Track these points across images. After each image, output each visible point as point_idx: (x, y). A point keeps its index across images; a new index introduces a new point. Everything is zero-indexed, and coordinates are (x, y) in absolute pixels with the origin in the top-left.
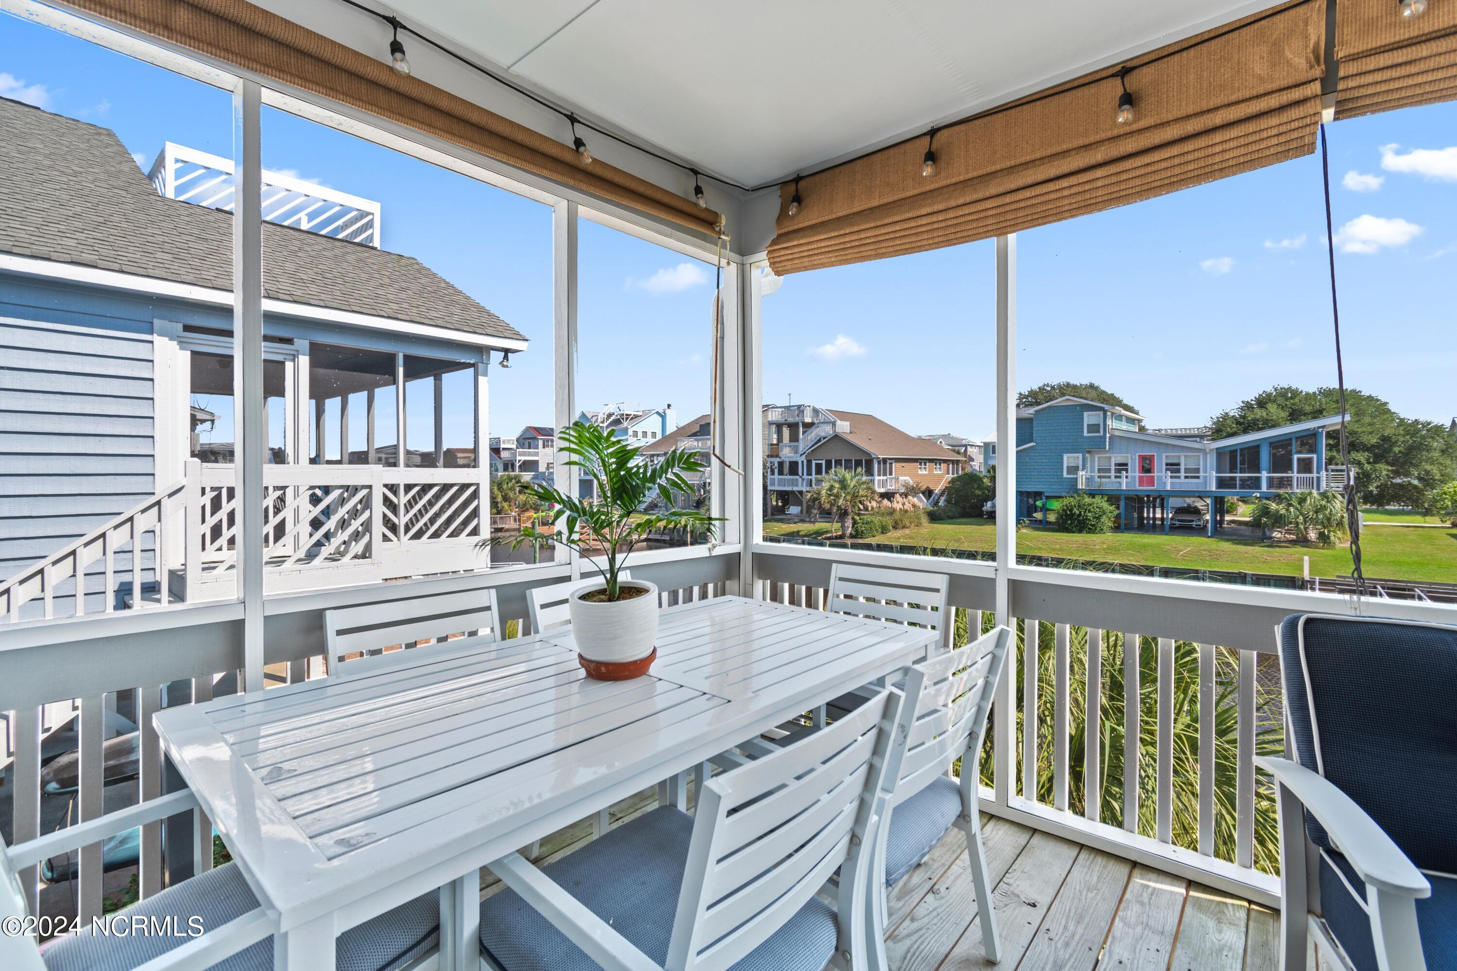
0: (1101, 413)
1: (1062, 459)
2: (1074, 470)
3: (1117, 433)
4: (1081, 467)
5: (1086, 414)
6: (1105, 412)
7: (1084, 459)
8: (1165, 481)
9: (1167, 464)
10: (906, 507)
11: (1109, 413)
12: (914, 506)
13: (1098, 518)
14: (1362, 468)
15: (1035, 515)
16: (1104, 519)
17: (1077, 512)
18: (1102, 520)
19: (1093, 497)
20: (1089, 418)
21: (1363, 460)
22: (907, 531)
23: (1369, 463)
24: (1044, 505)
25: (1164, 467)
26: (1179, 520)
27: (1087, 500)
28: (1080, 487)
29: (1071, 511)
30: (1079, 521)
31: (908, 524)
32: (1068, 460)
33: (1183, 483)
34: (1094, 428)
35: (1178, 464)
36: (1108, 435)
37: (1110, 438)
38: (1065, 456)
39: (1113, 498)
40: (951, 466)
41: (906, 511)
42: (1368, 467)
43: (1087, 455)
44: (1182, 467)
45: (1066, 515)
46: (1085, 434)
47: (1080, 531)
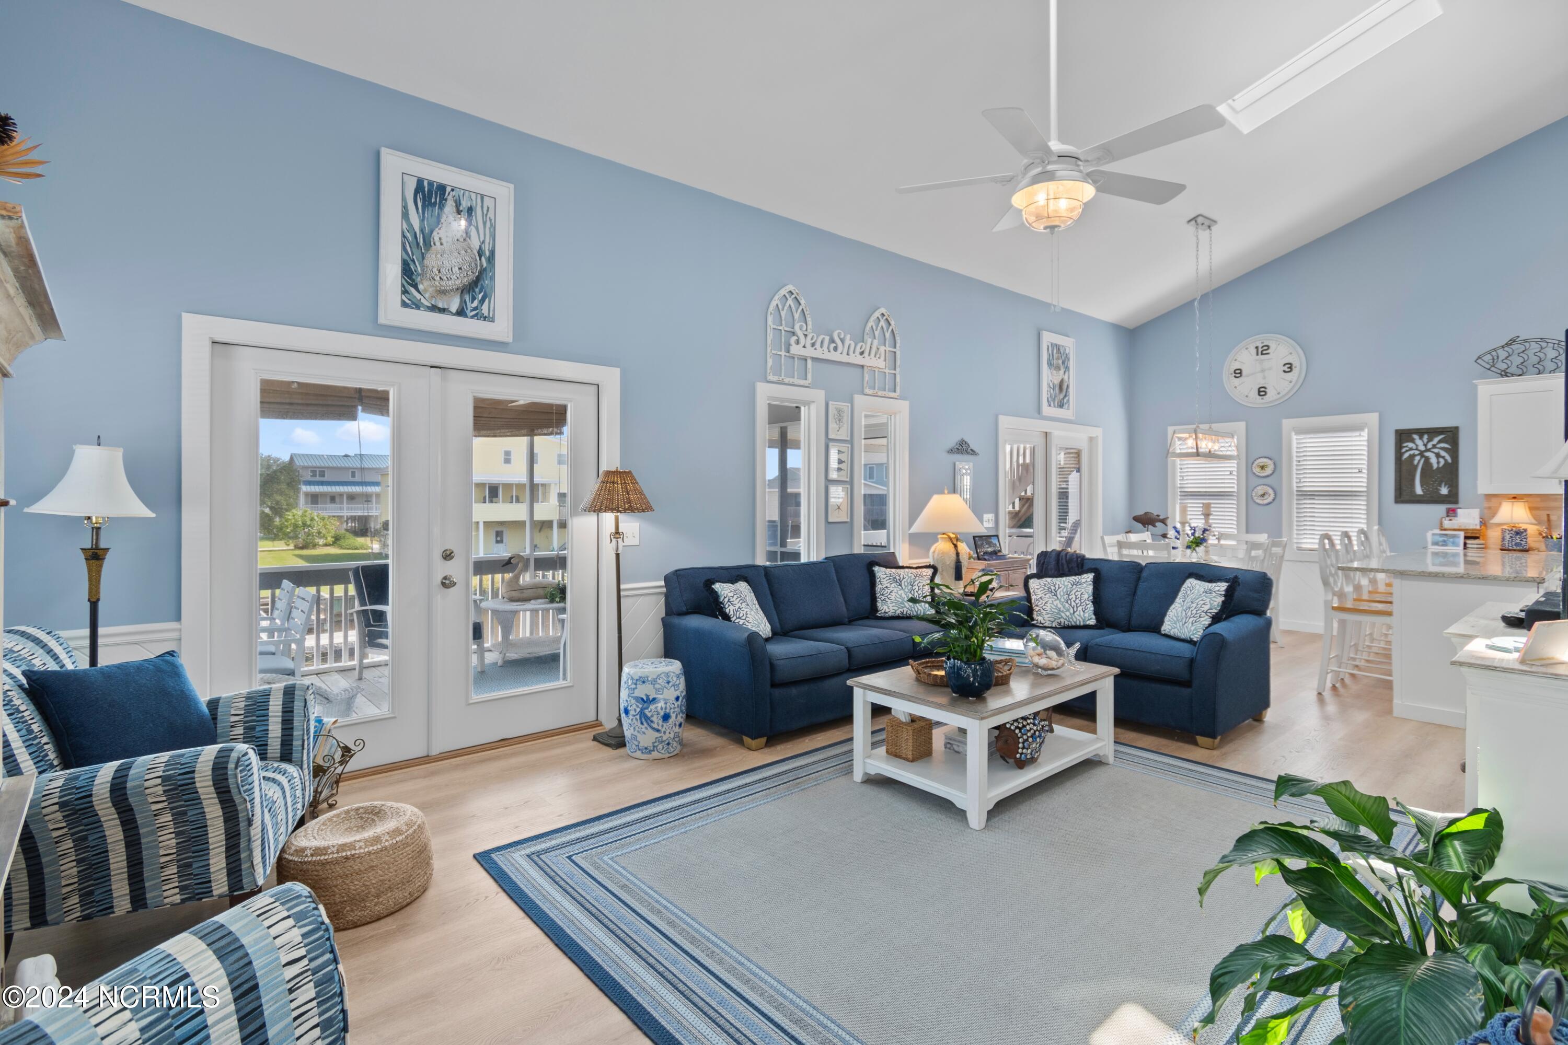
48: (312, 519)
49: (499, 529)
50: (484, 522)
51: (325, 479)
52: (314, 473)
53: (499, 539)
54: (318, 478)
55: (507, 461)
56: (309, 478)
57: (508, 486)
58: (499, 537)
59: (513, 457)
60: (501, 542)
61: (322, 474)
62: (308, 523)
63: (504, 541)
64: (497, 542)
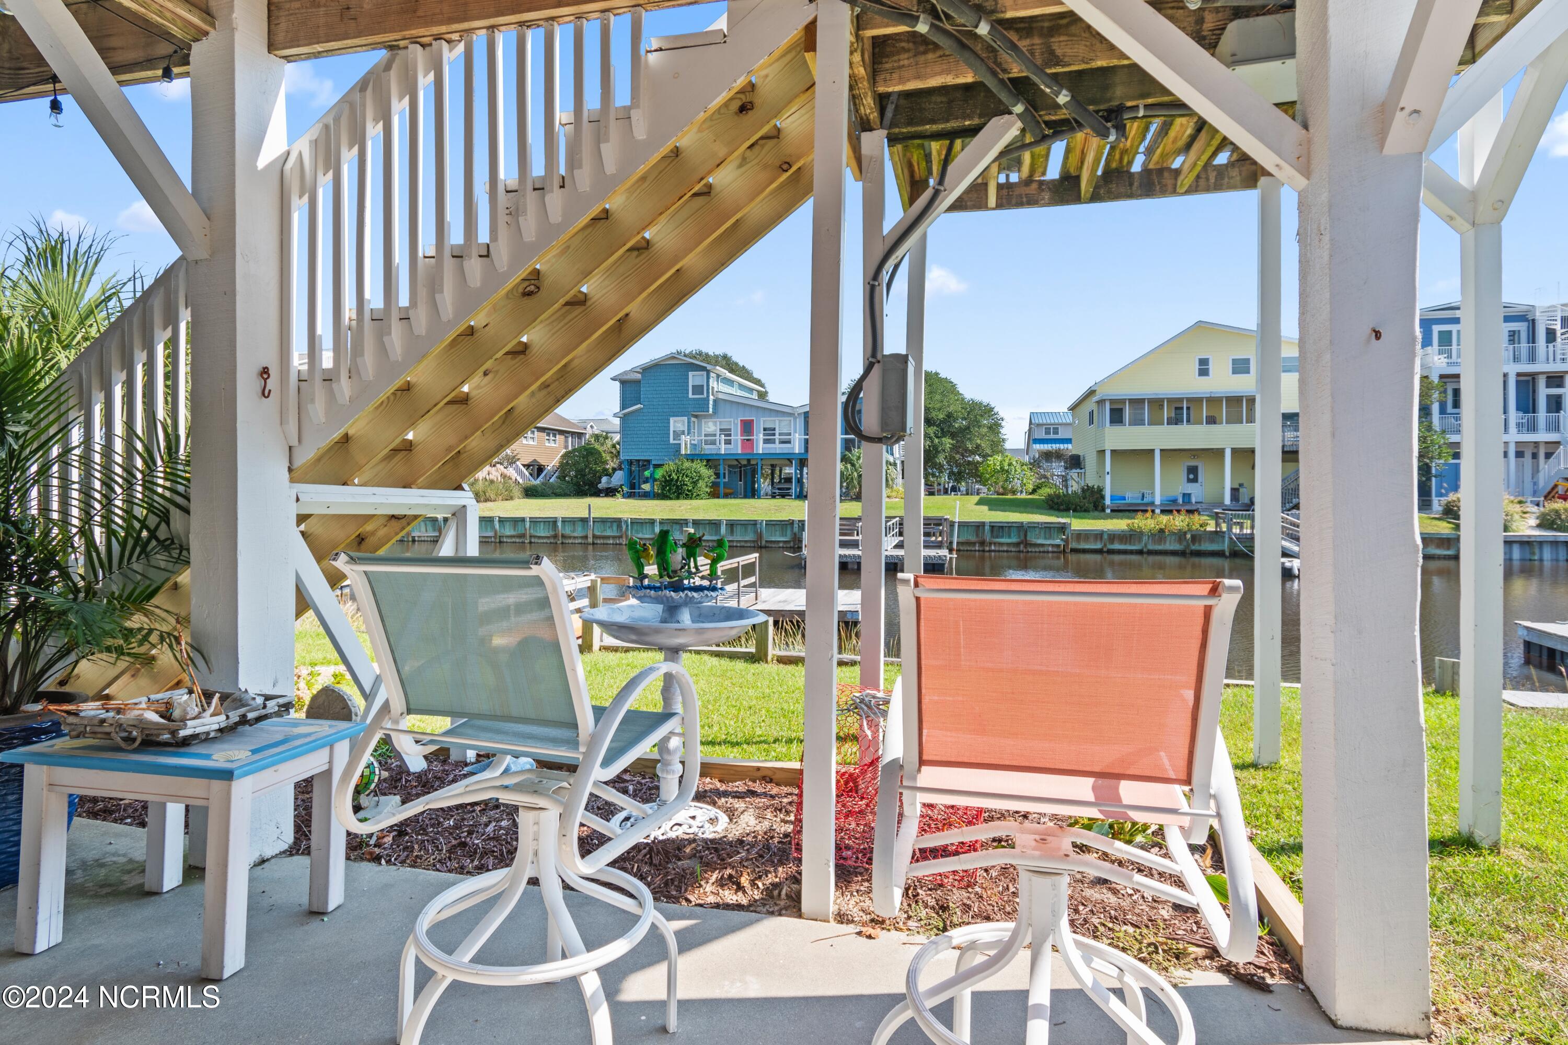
0: (705, 373)
1: (669, 423)
2: (677, 435)
3: (721, 396)
4: (686, 432)
5: (691, 374)
6: (708, 372)
7: (689, 422)
8: (760, 447)
9: (765, 429)
10: (491, 477)
11: (712, 375)
12: (503, 476)
13: (695, 483)
14: (932, 442)
15: (643, 486)
16: (701, 484)
17: (676, 477)
18: (699, 485)
19: (692, 461)
20: (694, 378)
21: (932, 435)
22: (489, 504)
23: (938, 437)
24: (652, 474)
25: (762, 432)
26: (779, 489)
27: (687, 464)
28: (683, 452)
29: (670, 476)
30: (677, 487)
31: (493, 496)
32: (677, 424)
33: (777, 448)
34: (698, 389)
35: (774, 429)
36: (711, 397)
37: (715, 401)
38: (672, 420)
39: (711, 462)
40: (570, 439)
41: (492, 482)
42: (936, 441)
43: (693, 419)
44: (777, 432)
45: (666, 481)
46: (690, 396)
47: (678, 498)
48: (1010, 464)
49: (1193, 463)
50: (1161, 450)
51: (1059, 436)
52: (1048, 432)
53: (1191, 476)
54: (1052, 436)
55: (1204, 372)
56: (1044, 436)
57: (1195, 401)
58: (1193, 474)
59: (1211, 367)
60: (1195, 480)
61: (1056, 432)
62: (1006, 468)
63: (1200, 479)
64: (1189, 481)
